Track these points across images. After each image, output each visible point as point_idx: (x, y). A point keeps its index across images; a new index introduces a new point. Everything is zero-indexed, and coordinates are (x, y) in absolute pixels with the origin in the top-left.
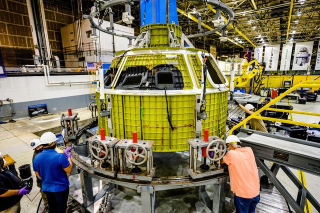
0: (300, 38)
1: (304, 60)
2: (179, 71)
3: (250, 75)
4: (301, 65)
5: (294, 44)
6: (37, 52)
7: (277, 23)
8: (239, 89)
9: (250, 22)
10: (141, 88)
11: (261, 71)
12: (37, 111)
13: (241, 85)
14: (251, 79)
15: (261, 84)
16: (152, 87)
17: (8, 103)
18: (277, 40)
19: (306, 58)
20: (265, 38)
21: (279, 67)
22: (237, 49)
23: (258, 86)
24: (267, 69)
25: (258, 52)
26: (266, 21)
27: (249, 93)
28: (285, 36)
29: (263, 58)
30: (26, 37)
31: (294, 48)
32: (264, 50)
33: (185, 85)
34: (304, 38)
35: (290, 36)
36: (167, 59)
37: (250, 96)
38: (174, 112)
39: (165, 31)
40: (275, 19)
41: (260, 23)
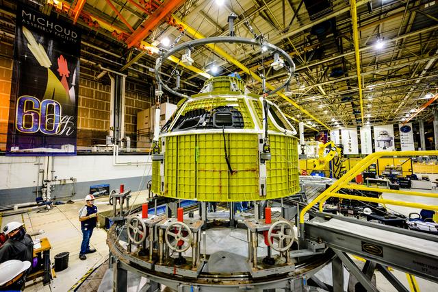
0: (376, 121)
1: (387, 144)
2: (239, 112)
3: (328, 158)
4: (384, 148)
5: (372, 128)
6: (111, 133)
7: (349, 107)
8: (318, 173)
9: (321, 107)
10: (198, 128)
11: (340, 153)
12: (98, 191)
13: (319, 168)
14: (330, 162)
15: (342, 168)
16: (209, 126)
17: (71, 182)
18: (352, 124)
19: (389, 141)
20: (339, 122)
21: (360, 151)
22: (312, 132)
23: (339, 170)
24: (346, 152)
25: (334, 136)
26: (337, 105)
27: (331, 177)
28: (361, 120)
29: (341, 141)
30: (105, 121)
31: (372, 132)
32: (340, 134)
33: (246, 125)
34: (381, 121)
35: (366, 119)
36: (227, 101)
37: (331, 180)
38: (233, 153)
39: (228, 83)
40: (346, 103)
41: (331, 107)
